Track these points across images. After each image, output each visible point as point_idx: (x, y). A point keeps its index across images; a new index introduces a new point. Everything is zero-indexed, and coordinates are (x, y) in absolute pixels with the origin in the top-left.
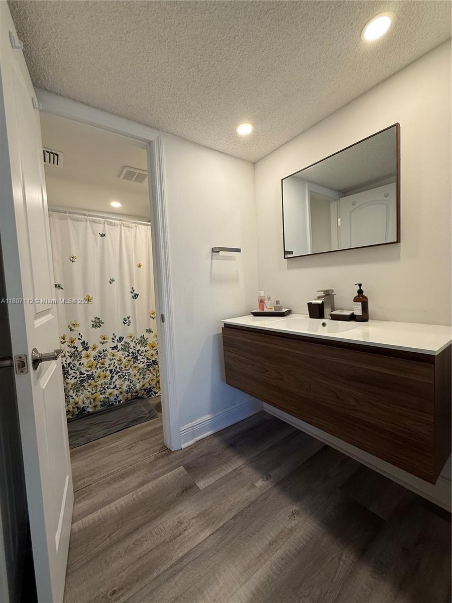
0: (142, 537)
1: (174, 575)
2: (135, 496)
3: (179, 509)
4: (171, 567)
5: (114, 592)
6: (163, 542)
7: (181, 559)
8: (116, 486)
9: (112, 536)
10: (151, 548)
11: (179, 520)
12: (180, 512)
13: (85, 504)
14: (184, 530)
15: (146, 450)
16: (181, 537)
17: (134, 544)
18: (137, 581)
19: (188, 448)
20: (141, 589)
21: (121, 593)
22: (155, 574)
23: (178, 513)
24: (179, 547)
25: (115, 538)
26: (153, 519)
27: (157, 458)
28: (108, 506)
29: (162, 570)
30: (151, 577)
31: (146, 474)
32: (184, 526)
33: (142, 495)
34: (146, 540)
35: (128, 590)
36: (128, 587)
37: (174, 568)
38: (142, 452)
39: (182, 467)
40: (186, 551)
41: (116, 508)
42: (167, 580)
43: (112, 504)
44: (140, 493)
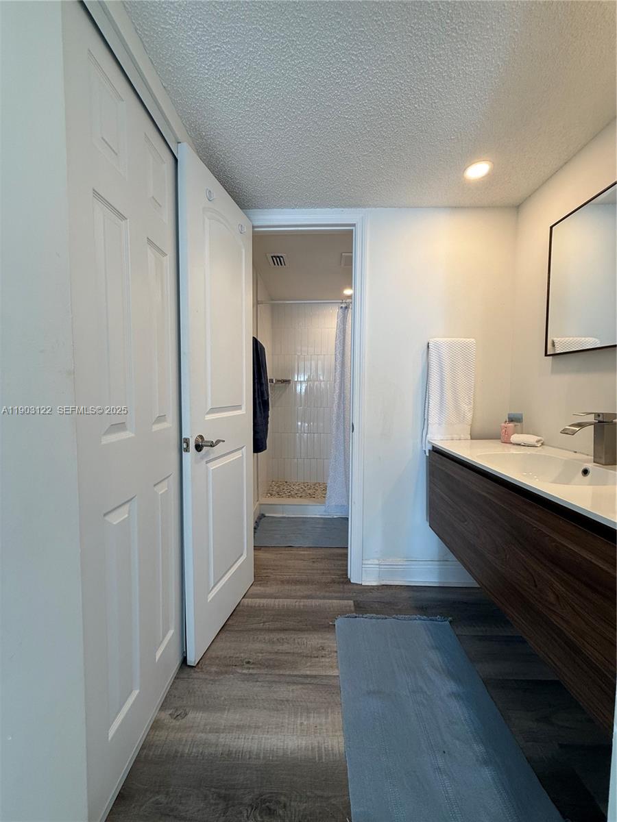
0: (286, 638)
1: (294, 683)
2: (297, 604)
3: (328, 636)
4: (295, 676)
5: (248, 663)
6: (301, 653)
7: (307, 676)
8: (287, 587)
9: (267, 624)
10: (289, 651)
11: (323, 645)
12: (327, 639)
13: (258, 589)
14: (322, 656)
15: (328, 570)
16: (317, 659)
17: (278, 639)
18: (267, 667)
19: (369, 588)
20: (266, 674)
21: (252, 666)
22: (281, 672)
23: (325, 639)
24: (310, 666)
25: (267, 626)
26: (301, 630)
27: (333, 582)
28: (273, 600)
29: (288, 673)
30: (277, 672)
31: (315, 590)
32: (324, 653)
33: (303, 606)
34: (288, 643)
35: (258, 668)
36: (259, 666)
37: (298, 679)
38: (323, 569)
39: (352, 601)
40: (314, 673)
41: (279, 605)
42: (288, 683)
43: (277, 600)
44: (302, 604)
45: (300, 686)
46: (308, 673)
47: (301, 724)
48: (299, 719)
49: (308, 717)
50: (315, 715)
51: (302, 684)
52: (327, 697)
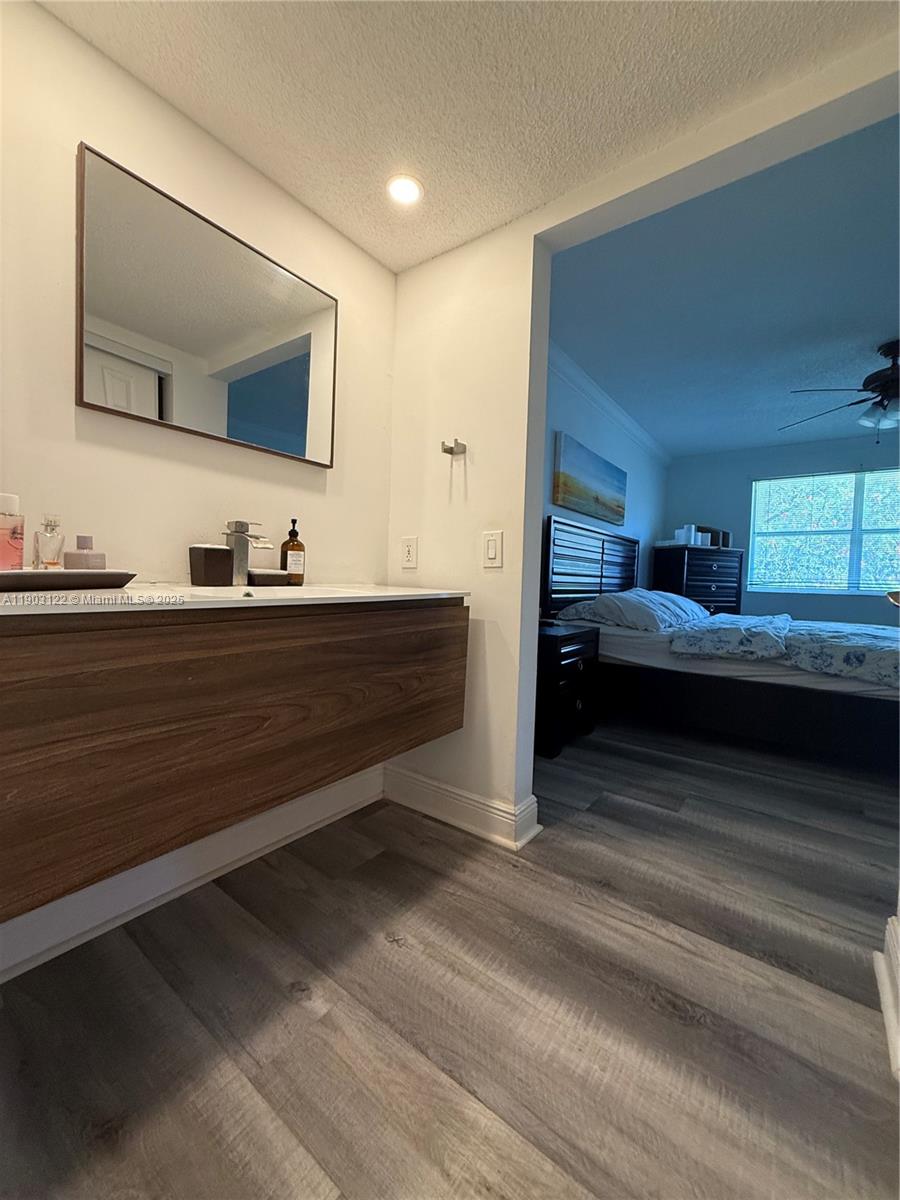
45: (582, 1144)
46: (549, 1166)
47: (603, 1070)
48: (605, 1081)
49: (587, 1071)
50: (573, 1067)
51: (574, 1147)
52: (537, 1081)
